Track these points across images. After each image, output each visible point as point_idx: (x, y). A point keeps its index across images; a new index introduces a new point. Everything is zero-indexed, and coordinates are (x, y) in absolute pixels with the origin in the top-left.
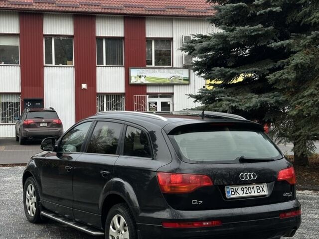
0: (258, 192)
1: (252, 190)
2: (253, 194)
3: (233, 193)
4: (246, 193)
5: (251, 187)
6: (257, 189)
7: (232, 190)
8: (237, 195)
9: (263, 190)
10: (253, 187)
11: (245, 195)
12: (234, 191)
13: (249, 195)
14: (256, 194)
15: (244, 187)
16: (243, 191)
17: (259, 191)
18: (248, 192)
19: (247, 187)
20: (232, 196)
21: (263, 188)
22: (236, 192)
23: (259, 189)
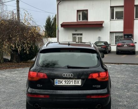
2: (71, 84)
3: (59, 83)
4: (67, 83)
5: (71, 80)
6: (74, 82)
7: (59, 81)
8: (62, 84)
9: (78, 82)
10: (72, 81)
11: (66, 84)
13: (69, 84)
14: (73, 84)
15: (66, 80)
16: (66, 82)
17: (75, 83)
18: (68, 83)
19: (69, 80)
20: (58, 84)
22: (61, 82)
23: (76, 82)
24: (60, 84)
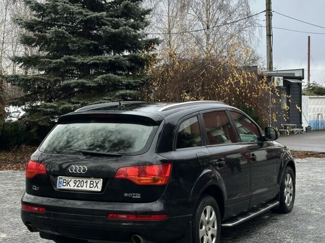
0: (90, 187)
1: (85, 184)
2: (84, 188)
3: (64, 184)
4: (77, 186)
5: (85, 181)
6: (90, 184)
7: (65, 181)
8: (68, 187)
9: (96, 185)
10: (87, 182)
11: (76, 188)
12: (65, 182)
13: (80, 188)
14: (88, 189)
15: (77, 180)
16: (76, 183)
17: (92, 186)
18: (79, 185)
19: (81, 180)
20: (62, 187)
21: (97, 184)
22: (68, 183)
23: (93, 184)
24: (66, 187)
